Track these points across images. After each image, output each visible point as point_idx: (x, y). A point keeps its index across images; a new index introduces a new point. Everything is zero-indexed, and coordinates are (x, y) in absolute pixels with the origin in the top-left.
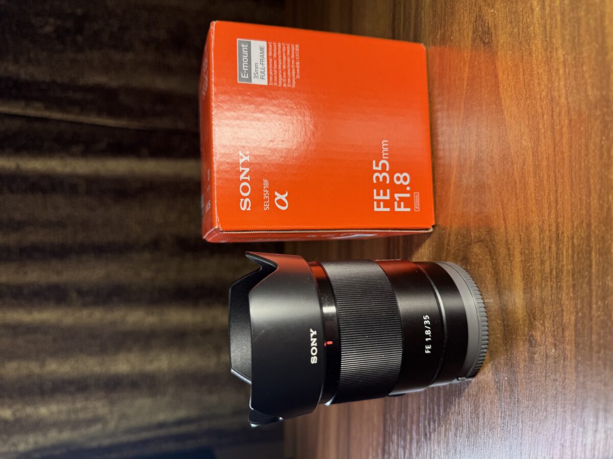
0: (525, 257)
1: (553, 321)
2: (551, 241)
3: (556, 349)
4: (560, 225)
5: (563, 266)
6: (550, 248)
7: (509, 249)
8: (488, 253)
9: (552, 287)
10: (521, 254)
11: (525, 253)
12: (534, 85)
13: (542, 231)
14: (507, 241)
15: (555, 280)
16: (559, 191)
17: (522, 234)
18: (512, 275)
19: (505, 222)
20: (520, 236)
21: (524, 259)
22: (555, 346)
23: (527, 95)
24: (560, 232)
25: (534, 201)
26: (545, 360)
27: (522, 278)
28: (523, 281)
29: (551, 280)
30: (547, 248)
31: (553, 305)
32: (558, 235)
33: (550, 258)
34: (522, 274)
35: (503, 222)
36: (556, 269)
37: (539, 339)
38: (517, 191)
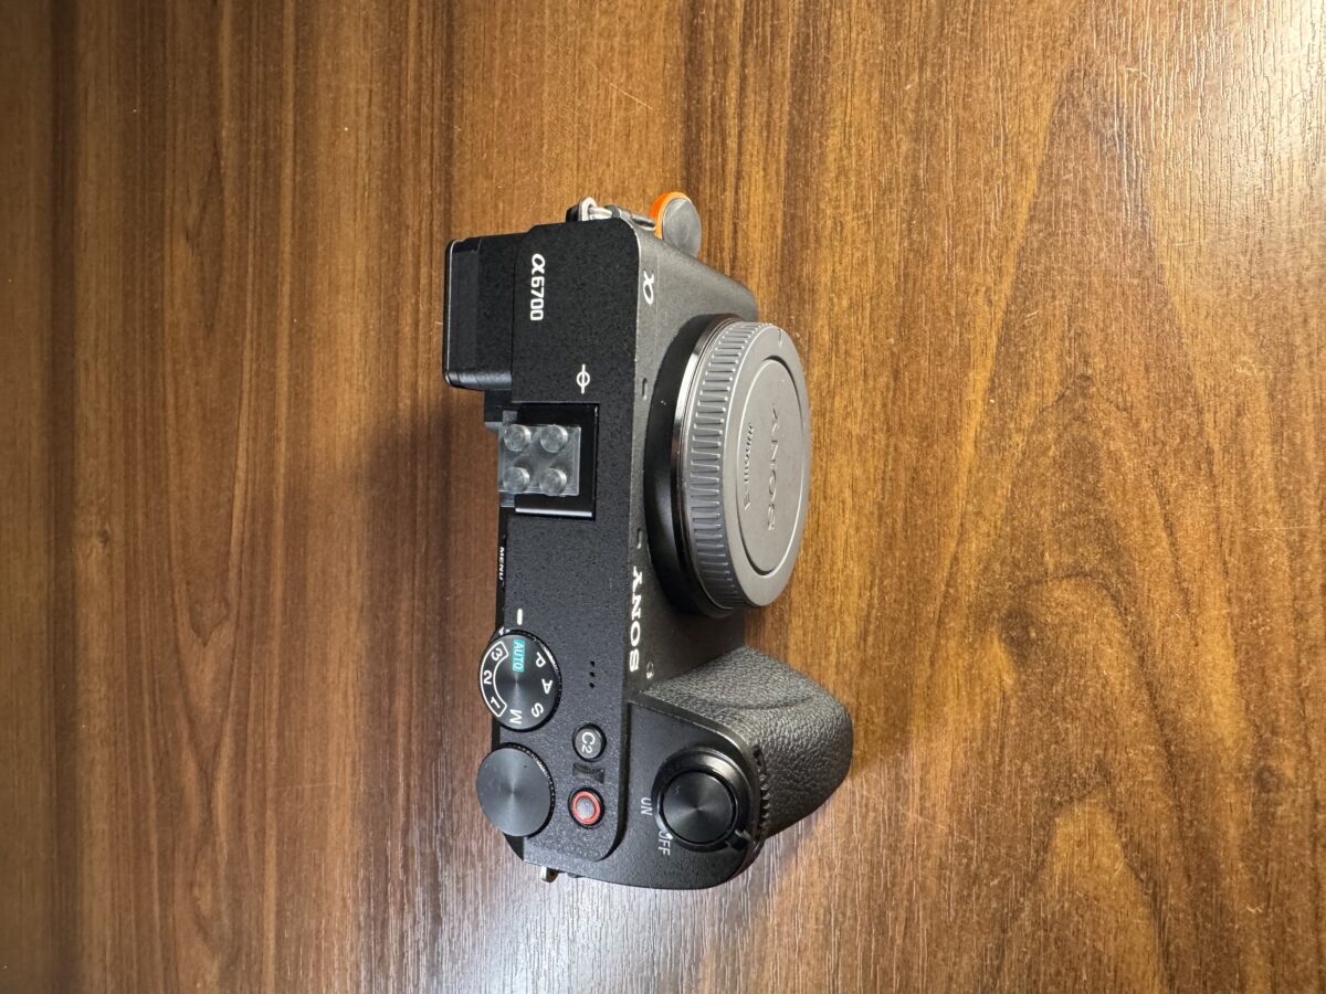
0: (1241, 607)
7: (1185, 592)
8: (1109, 601)
10: (1229, 600)
11: (1240, 599)
14: (1178, 576)
17: (1232, 561)
18: (1197, 645)
19: (1171, 534)
20: (1225, 563)
21: (1236, 611)
25: (1272, 493)
27: (1231, 651)
28: (1236, 656)
34: (1231, 642)
35: (1164, 535)
38: (1215, 468)
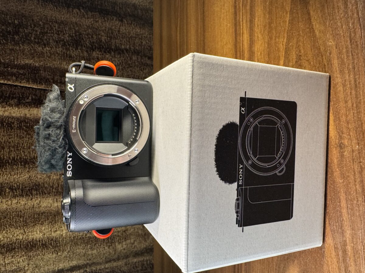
1: (356, 131)
2: (351, 89)
3: (359, 145)
4: (357, 79)
5: (360, 100)
6: (351, 93)
9: (354, 113)
12: (335, 13)
13: (344, 85)
15: (355, 109)
16: (355, 62)
22: (358, 144)
23: (331, 19)
24: (358, 83)
26: (351, 153)
29: (353, 110)
30: (349, 94)
31: (355, 123)
32: (356, 85)
33: (351, 98)
36: (356, 103)
37: (346, 143)
